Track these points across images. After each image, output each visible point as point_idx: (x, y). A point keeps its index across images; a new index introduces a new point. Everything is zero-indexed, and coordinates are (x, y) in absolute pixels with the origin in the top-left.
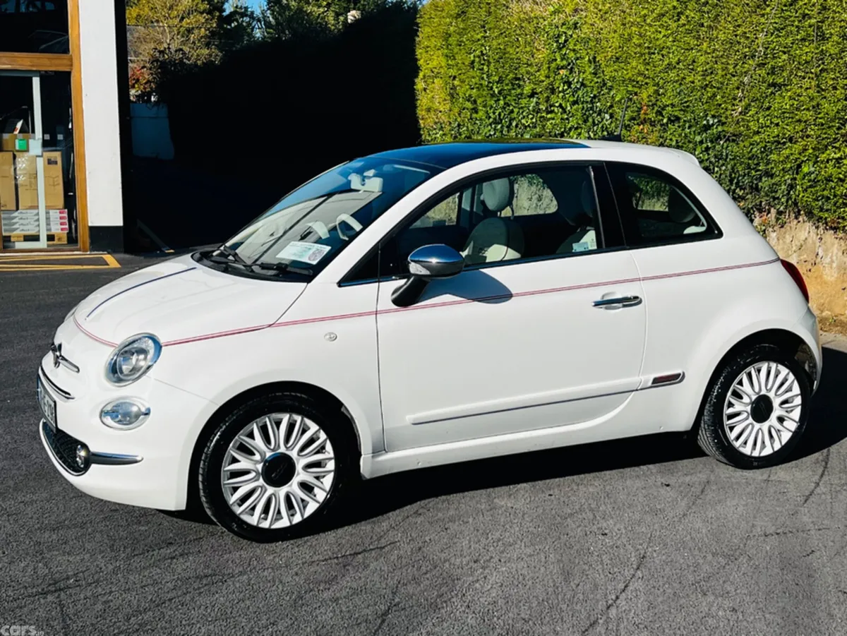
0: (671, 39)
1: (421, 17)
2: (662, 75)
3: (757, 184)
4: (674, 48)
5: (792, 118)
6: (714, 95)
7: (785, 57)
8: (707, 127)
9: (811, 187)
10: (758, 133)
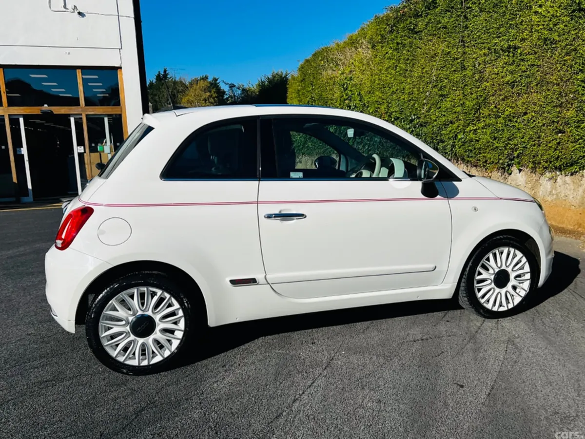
0: (393, 79)
1: (288, 84)
2: (390, 97)
3: (437, 147)
4: (395, 83)
5: (451, 111)
6: (414, 104)
7: (446, 81)
8: (412, 121)
9: (462, 145)
10: (436, 120)
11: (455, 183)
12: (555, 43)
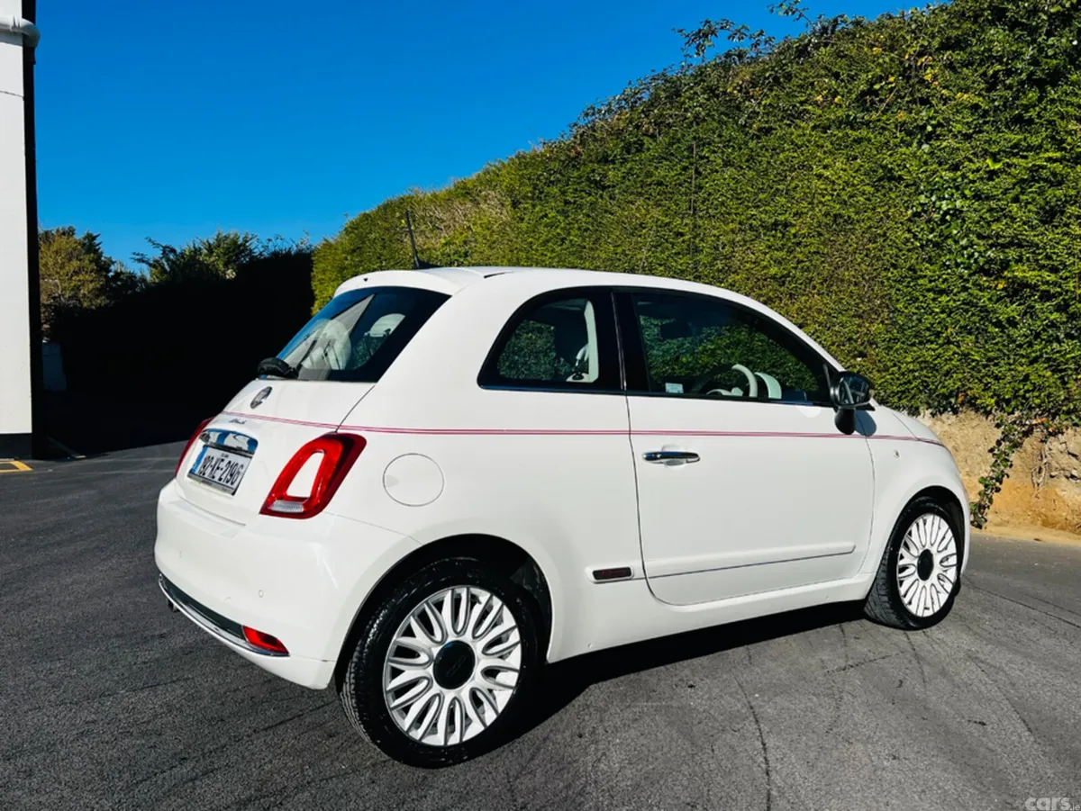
11: (870, 412)
12: (851, 223)
